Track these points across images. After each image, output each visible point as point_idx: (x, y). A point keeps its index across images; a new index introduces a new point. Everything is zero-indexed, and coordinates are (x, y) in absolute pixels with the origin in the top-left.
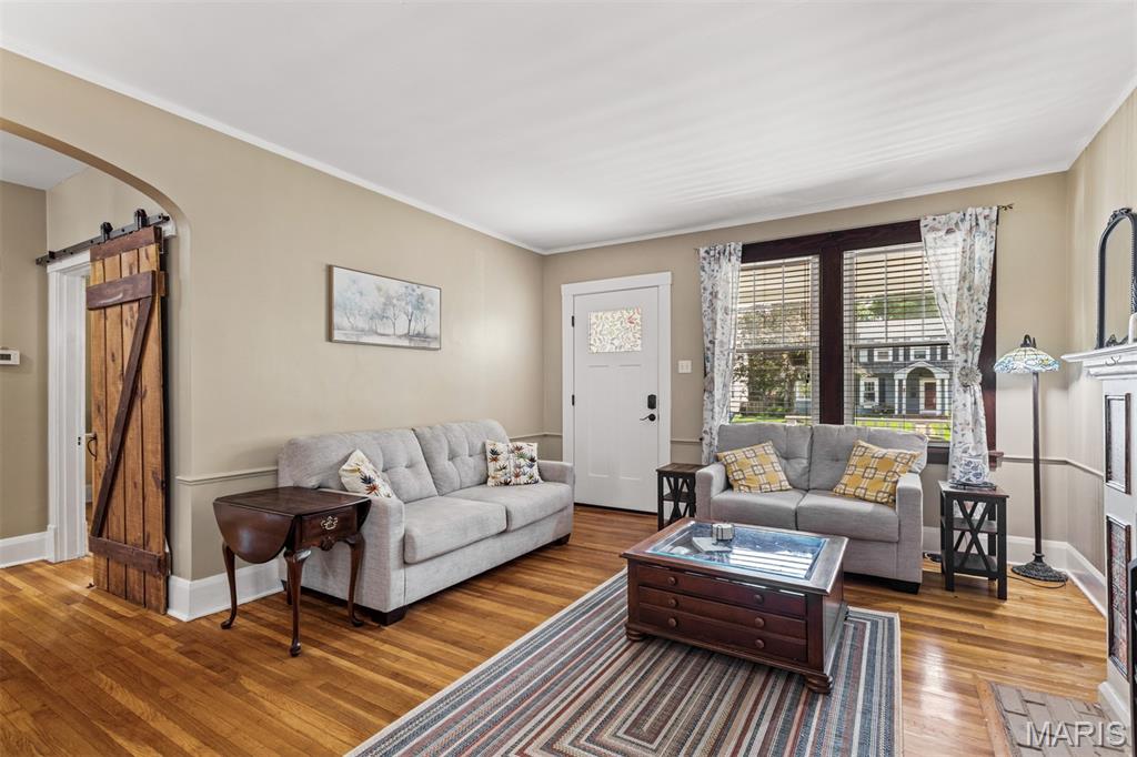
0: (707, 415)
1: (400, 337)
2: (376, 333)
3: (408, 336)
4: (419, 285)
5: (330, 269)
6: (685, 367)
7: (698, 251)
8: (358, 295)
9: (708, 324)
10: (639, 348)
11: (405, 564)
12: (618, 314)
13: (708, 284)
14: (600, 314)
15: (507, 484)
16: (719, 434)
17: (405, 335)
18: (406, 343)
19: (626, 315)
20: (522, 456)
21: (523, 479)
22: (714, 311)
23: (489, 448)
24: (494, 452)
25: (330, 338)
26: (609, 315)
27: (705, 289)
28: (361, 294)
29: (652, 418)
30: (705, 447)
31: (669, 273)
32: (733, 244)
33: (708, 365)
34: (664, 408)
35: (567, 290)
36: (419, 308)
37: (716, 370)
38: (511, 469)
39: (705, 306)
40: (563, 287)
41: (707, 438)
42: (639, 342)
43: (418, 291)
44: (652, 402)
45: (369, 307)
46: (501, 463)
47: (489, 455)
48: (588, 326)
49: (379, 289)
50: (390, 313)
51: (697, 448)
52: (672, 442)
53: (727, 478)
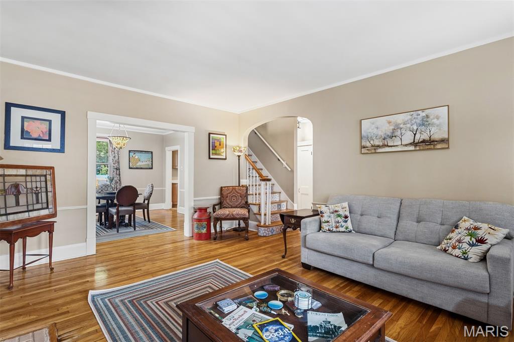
1: (406, 145)
2: (388, 146)
3: (414, 144)
4: (423, 110)
5: (361, 122)
8: (376, 129)
17: (411, 144)
18: (412, 148)
28: (377, 128)
36: (423, 125)
43: (424, 114)
45: (382, 134)
49: (389, 122)
50: (398, 133)
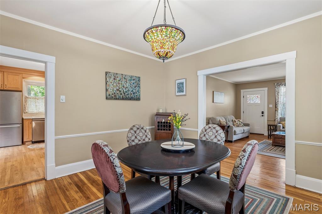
0: (276, 115)
4: (222, 92)
5: (213, 92)
6: (271, 106)
7: (275, 84)
9: (277, 98)
10: (259, 102)
11: (234, 135)
12: (254, 95)
13: (277, 90)
14: (250, 96)
15: (238, 126)
16: (280, 119)
19: (256, 96)
20: (240, 122)
21: (241, 125)
22: (278, 95)
23: (234, 120)
24: (235, 121)
25: (213, 102)
26: (252, 96)
27: (276, 91)
29: (263, 116)
30: (276, 121)
31: (267, 88)
32: (283, 83)
33: (277, 106)
34: (266, 114)
35: (242, 91)
37: (279, 107)
38: (239, 124)
39: (276, 94)
40: (241, 90)
41: (276, 120)
42: (259, 101)
44: (263, 113)
46: (237, 123)
47: (234, 121)
48: (247, 98)
49: (218, 94)
51: (274, 122)
52: (268, 120)
53: (283, 126)
